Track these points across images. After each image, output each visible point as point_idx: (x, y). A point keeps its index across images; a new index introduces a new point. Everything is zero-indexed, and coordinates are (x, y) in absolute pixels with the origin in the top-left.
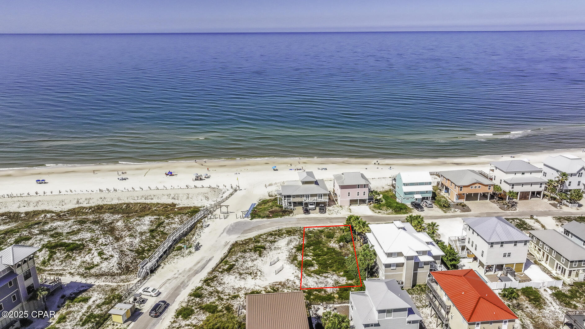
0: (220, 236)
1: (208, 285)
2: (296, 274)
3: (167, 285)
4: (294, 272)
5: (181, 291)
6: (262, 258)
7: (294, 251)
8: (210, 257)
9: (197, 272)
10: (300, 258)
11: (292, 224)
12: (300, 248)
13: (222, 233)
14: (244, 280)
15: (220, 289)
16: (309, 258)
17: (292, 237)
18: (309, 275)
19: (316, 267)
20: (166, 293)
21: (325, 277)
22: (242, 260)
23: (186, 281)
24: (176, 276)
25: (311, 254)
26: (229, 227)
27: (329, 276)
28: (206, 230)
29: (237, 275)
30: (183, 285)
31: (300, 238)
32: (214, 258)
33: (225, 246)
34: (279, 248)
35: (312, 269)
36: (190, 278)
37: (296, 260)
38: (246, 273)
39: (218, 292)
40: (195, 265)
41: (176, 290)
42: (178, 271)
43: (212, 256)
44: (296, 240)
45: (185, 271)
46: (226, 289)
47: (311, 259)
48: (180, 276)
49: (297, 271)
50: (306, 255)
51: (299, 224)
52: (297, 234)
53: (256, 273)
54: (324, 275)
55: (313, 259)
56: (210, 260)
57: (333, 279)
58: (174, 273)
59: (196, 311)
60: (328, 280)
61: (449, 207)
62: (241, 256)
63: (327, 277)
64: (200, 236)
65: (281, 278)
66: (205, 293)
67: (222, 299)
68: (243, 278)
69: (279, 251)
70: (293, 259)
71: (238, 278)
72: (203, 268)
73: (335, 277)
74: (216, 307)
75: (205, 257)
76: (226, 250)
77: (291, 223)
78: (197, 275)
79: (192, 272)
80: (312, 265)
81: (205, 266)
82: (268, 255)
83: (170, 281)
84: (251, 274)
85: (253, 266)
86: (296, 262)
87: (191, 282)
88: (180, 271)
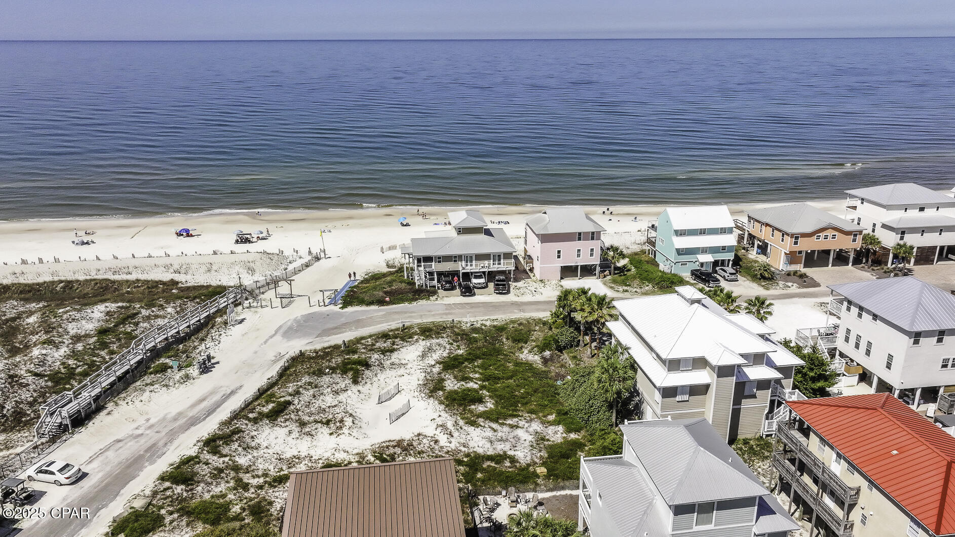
0: (265, 342)
1: (215, 451)
2: (439, 421)
3: (110, 454)
4: (435, 416)
5: (141, 469)
6: (360, 387)
7: (436, 369)
8: (233, 388)
9: (194, 422)
10: (451, 384)
11: (434, 315)
12: (451, 364)
13: (271, 337)
14: (309, 438)
15: (242, 461)
16: (471, 385)
17: (434, 341)
18: (473, 423)
19: (490, 405)
20: (100, 475)
21: (512, 426)
22: (311, 392)
23: (161, 444)
24: (139, 432)
25: (477, 376)
26: (289, 324)
27: (521, 423)
28: (236, 330)
29: (294, 427)
30: (153, 452)
31: (452, 344)
32: (243, 388)
33: (275, 361)
34: (401, 365)
35: (481, 408)
36: (172, 435)
37: (442, 388)
38: (316, 422)
39: (237, 468)
40: (193, 406)
41: (129, 467)
42: (148, 420)
43: (238, 385)
44: (442, 348)
45: (164, 419)
46: (260, 460)
47: (476, 386)
48: (148, 432)
49: (443, 414)
50: (466, 379)
51: (449, 316)
52: (444, 335)
53: (341, 421)
54: (509, 422)
55: (482, 387)
56: (233, 393)
57: (531, 430)
58: (135, 425)
59: (168, 519)
60: (520, 432)
61: (773, 279)
62: (310, 384)
63: (517, 427)
64: (217, 343)
65: (403, 431)
66: (203, 470)
67: (246, 487)
68: (309, 434)
69: (402, 371)
70: (433, 388)
71: (295, 434)
72: (211, 412)
73: (536, 426)
74: (226, 507)
75: (221, 387)
76: (274, 372)
77: (433, 313)
78: (193, 428)
79: (181, 421)
80: (480, 400)
81: (218, 406)
82: (375, 379)
83: (121, 444)
84: (328, 423)
85: (335, 406)
86: (441, 393)
87: (172, 447)
88: (152, 421)
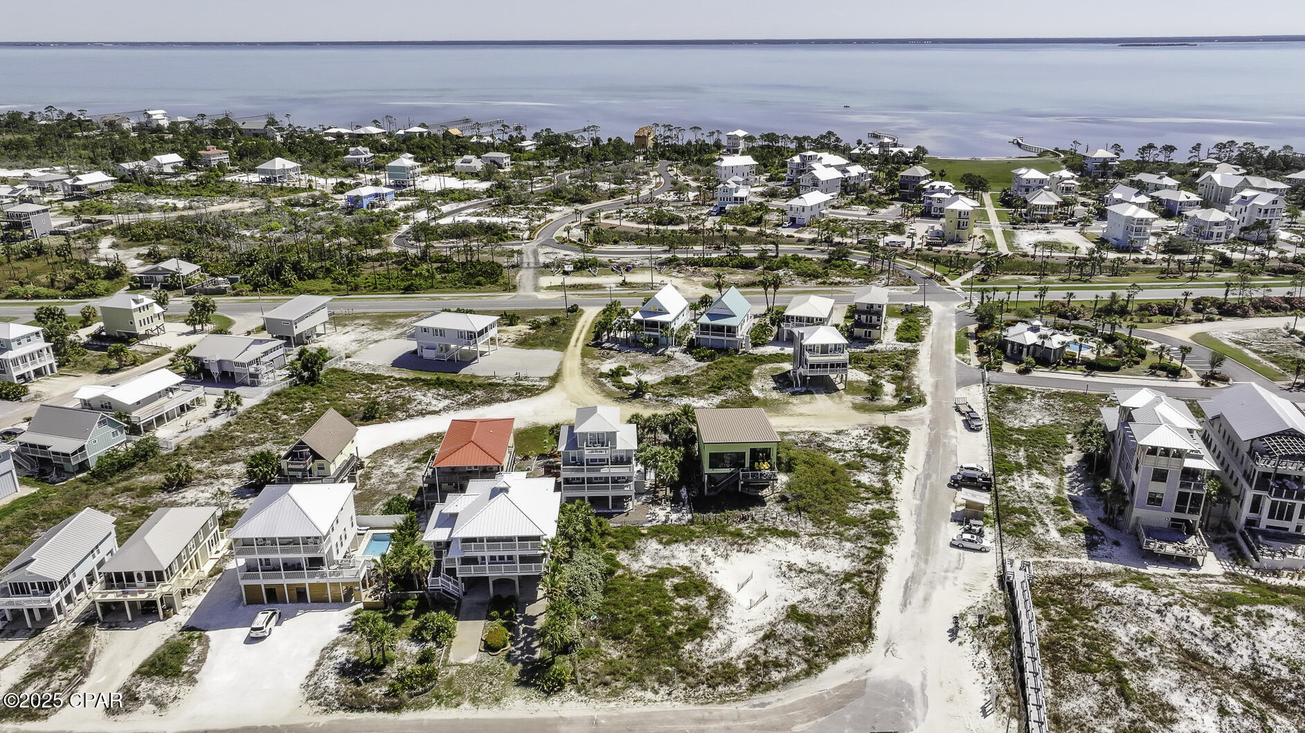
2: (711, 568)
3: (952, 560)
4: (714, 575)
5: (917, 548)
6: (787, 604)
7: (716, 620)
8: (908, 610)
9: (915, 580)
10: (701, 602)
11: (722, 719)
12: (699, 629)
13: (923, 686)
14: (812, 562)
15: (848, 544)
16: (681, 602)
17: (720, 659)
18: (686, 569)
19: (668, 584)
20: (940, 546)
21: (655, 568)
22: (830, 600)
23: (922, 564)
24: (950, 575)
25: (675, 614)
27: (646, 569)
29: (828, 571)
31: (698, 660)
33: (891, 643)
34: (753, 631)
35: (676, 580)
36: (920, 570)
37: (710, 599)
38: (811, 573)
39: (849, 540)
40: (929, 594)
42: (954, 585)
43: (906, 615)
44: (710, 650)
45: (941, 584)
46: (837, 548)
47: (678, 600)
48: (943, 574)
49: (709, 574)
50: (687, 609)
51: (699, 715)
52: (707, 671)
54: (655, 571)
55: (671, 599)
56: (905, 605)
57: (640, 564)
58: (960, 581)
59: (869, 519)
60: (649, 563)
62: (835, 608)
63: (650, 567)
65: (738, 558)
66: (871, 539)
69: (751, 625)
70: (718, 600)
71: (824, 566)
72: (908, 588)
73: (635, 566)
77: (723, 724)
78: (910, 575)
79: (924, 580)
80: (676, 588)
81: (906, 593)
82: (775, 615)
83: (953, 565)
86: (711, 594)
87: (910, 561)
88: (949, 583)
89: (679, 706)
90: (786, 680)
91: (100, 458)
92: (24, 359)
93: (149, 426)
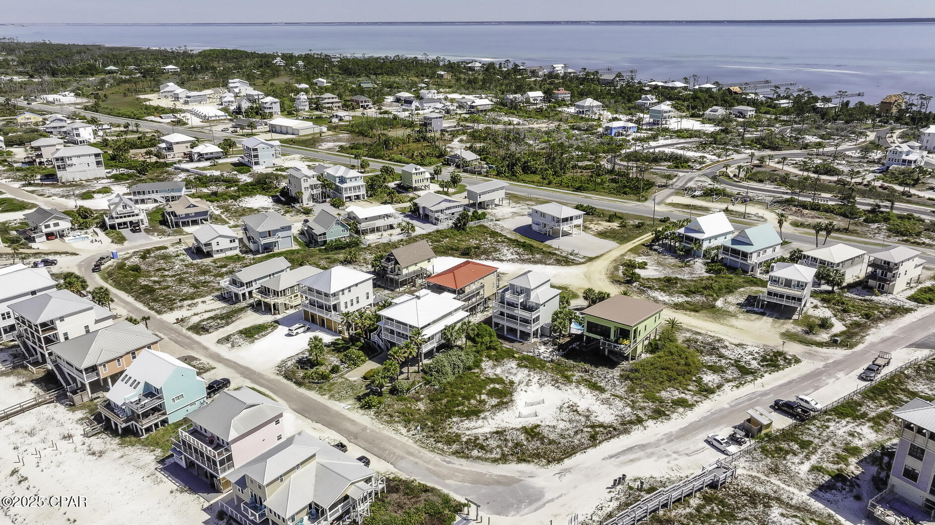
0: (561, 496)
3: (693, 448)
5: (677, 432)
8: (609, 461)
9: (642, 447)
10: (493, 402)
13: (552, 500)
14: (590, 409)
15: (628, 409)
16: (484, 397)
18: (512, 383)
19: (491, 386)
20: (698, 437)
21: (497, 376)
22: (567, 433)
23: (665, 441)
24: (675, 456)
26: (527, 510)
27: (492, 375)
29: (592, 418)
31: (450, 427)
32: (602, 457)
33: (568, 470)
35: (498, 386)
36: (657, 444)
37: (500, 402)
38: (580, 415)
39: (633, 407)
40: (639, 459)
41: (683, 435)
42: (669, 462)
43: (604, 461)
45: (659, 458)
46: (619, 408)
48: (670, 453)
49: (519, 391)
50: (481, 402)
52: (446, 433)
53: (568, 407)
55: (481, 394)
56: (611, 457)
57: (492, 371)
58: (677, 462)
59: (669, 401)
60: (498, 372)
62: (563, 438)
63: (495, 375)
66: (649, 412)
67: (632, 401)
68: (588, 410)
70: (504, 405)
71: (595, 414)
72: (630, 449)
73: (488, 371)
74: (642, 398)
75: (615, 465)
78: (644, 443)
79: (649, 450)
80: (492, 390)
81: (624, 451)
83: (687, 452)
84: (576, 410)
85: (562, 420)
86: (505, 400)
87: (659, 436)
88: (666, 460)
89: (410, 442)
90: (478, 458)
91: (332, 241)
92: (350, 189)
93: (365, 232)
